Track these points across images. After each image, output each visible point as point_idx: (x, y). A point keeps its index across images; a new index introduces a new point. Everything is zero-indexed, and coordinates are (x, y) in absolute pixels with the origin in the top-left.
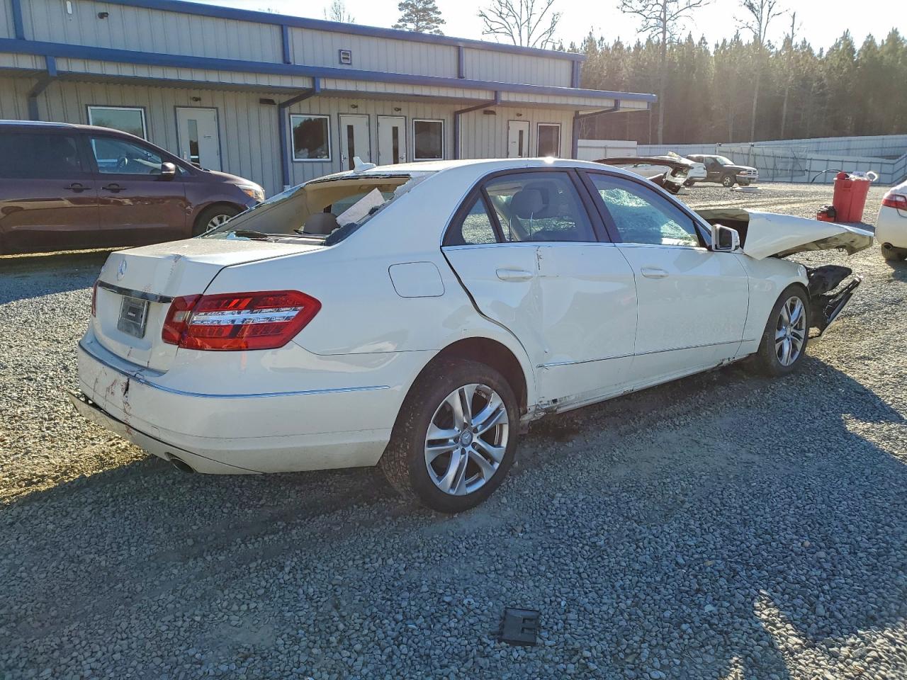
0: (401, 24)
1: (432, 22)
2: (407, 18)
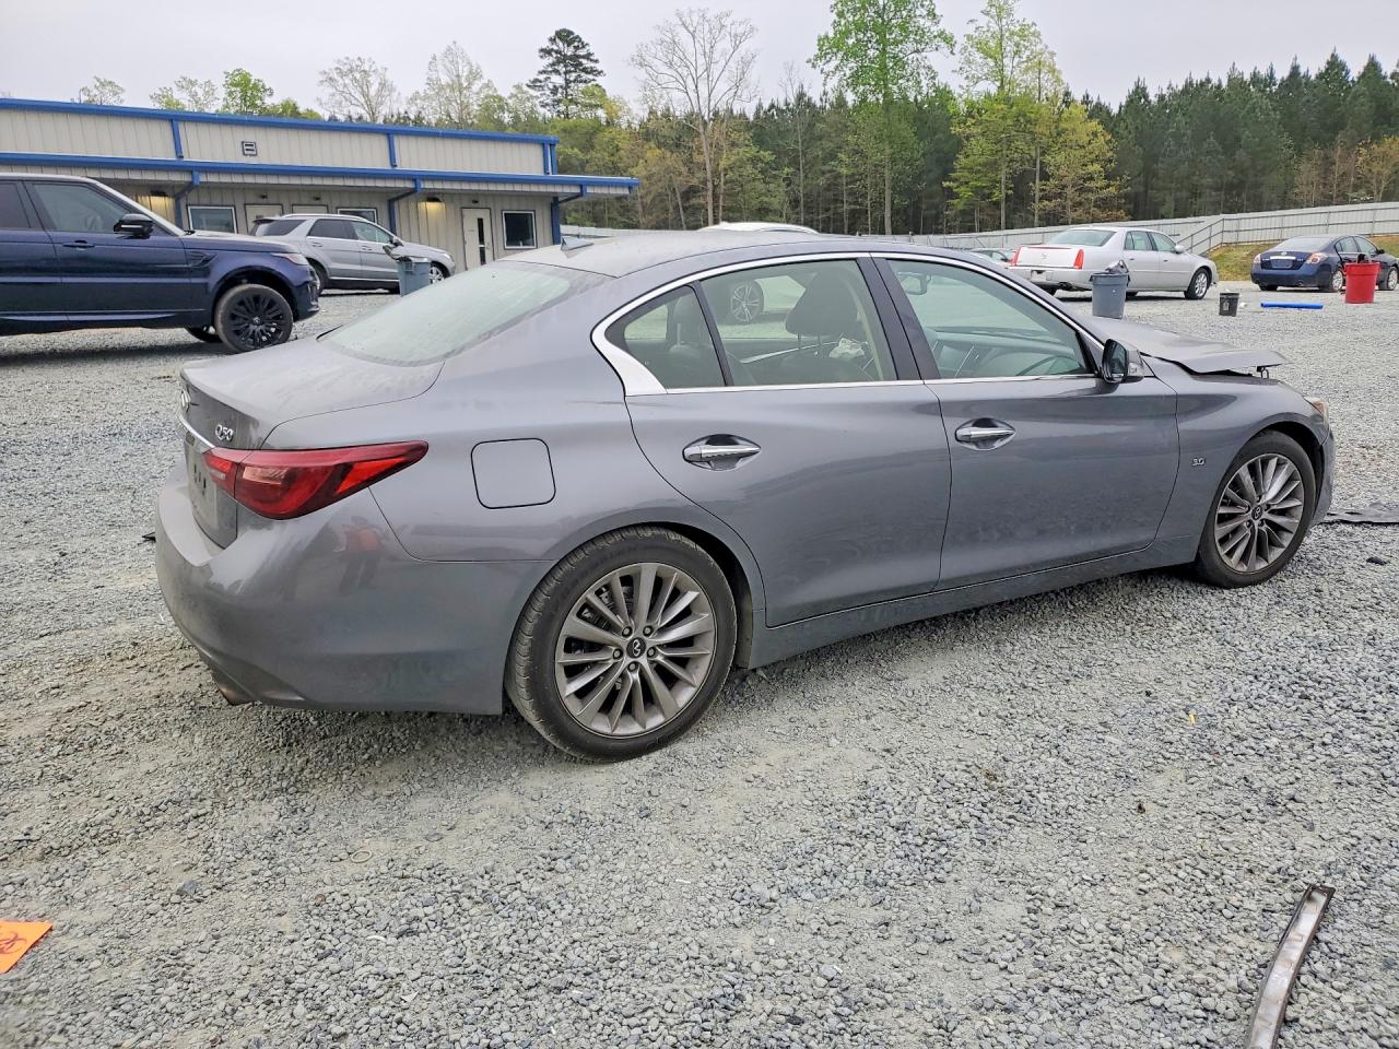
0: (542, 77)
1: (587, 73)
2: (550, 69)
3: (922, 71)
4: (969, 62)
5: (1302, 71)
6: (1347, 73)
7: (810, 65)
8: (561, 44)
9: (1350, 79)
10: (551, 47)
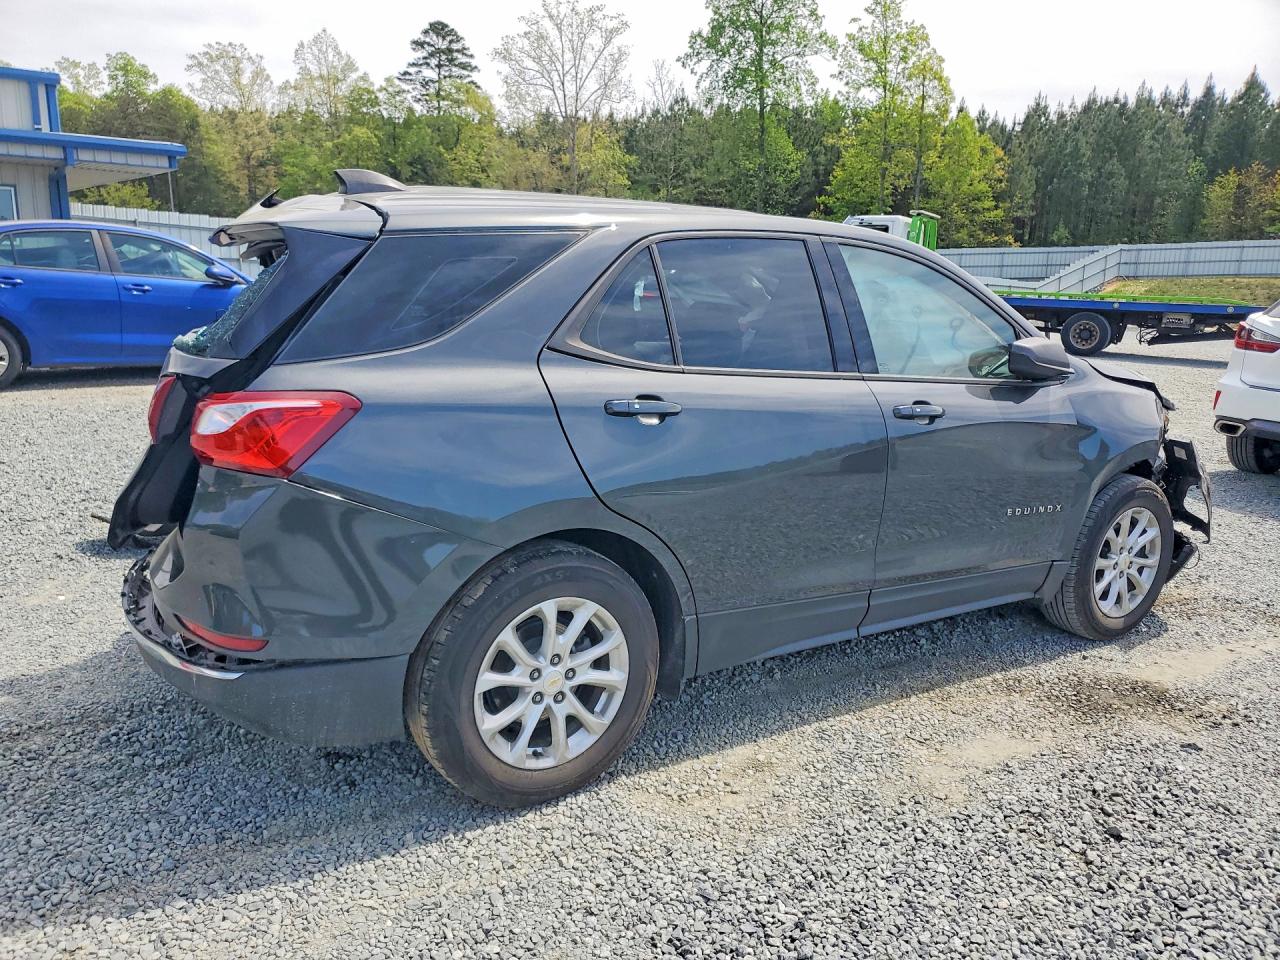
0: (412, 70)
1: (464, 68)
2: (421, 62)
3: (801, 76)
4: (850, 67)
5: (1217, 91)
6: (1267, 96)
7: (680, 64)
8: (435, 38)
9: (1269, 103)
10: (423, 39)
